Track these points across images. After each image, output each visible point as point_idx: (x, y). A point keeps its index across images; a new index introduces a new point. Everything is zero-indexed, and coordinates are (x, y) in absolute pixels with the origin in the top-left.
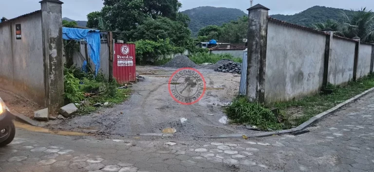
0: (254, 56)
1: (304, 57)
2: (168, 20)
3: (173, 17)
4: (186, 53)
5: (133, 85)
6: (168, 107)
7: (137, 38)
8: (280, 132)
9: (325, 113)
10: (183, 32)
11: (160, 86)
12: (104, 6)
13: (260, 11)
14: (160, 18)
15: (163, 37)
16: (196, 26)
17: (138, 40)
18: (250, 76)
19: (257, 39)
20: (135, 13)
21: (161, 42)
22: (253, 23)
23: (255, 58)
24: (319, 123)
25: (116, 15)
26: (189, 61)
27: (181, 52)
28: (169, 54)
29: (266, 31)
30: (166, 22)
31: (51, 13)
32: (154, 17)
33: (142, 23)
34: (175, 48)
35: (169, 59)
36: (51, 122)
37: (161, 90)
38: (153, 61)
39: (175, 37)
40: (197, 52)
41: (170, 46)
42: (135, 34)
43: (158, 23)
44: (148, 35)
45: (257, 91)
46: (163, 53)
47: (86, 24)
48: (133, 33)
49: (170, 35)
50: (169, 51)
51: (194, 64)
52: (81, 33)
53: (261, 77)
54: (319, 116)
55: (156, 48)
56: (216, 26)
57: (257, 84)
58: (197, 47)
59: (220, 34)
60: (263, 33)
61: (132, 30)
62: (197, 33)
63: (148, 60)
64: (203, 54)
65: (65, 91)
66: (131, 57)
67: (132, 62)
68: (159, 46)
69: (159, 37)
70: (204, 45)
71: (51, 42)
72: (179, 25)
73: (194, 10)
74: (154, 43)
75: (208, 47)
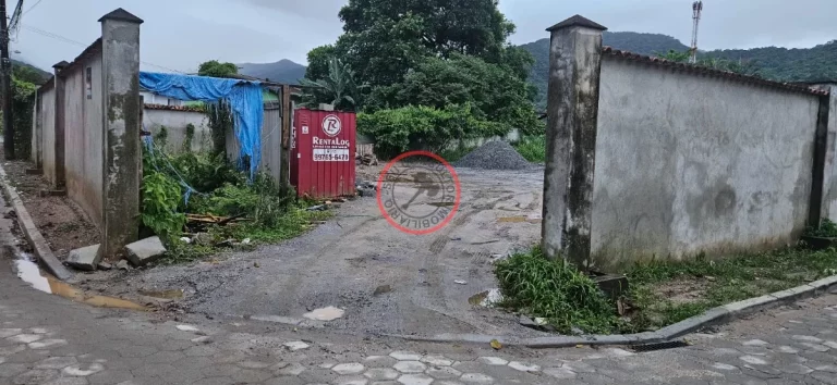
0: (560, 144)
2: (475, 62)
9: (765, 298)
13: (575, 33)
14: (458, 59)
15: (461, 99)
17: (402, 106)
18: (550, 192)
19: (567, 101)
22: (560, 62)
23: (563, 149)
24: (731, 324)
25: (365, 54)
29: (596, 81)
30: (469, 66)
31: (115, 42)
42: (402, 92)
43: (451, 68)
44: (428, 95)
45: (564, 231)
48: (396, 91)
49: (476, 96)
53: (577, 195)
54: (735, 306)
57: (565, 212)
60: (586, 87)
61: (395, 85)
65: (141, 209)
69: (451, 98)
71: (113, 104)
74: (437, 112)
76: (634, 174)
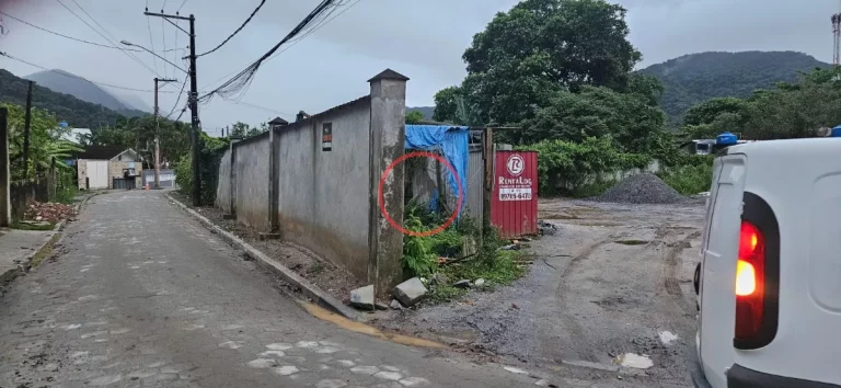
2: (607, 92)
3: (621, 84)
4: (654, 166)
5: (532, 242)
6: (620, 301)
7: (537, 138)
10: (646, 119)
11: (594, 247)
12: (466, 74)
14: (589, 90)
15: (596, 132)
16: (676, 101)
17: (537, 142)
20: (532, 82)
21: (592, 143)
25: (490, 92)
26: (663, 187)
27: (642, 166)
28: (611, 171)
30: (602, 98)
31: (387, 100)
32: (575, 89)
33: (548, 104)
34: (624, 157)
35: (610, 184)
36: (379, 314)
37: (600, 256)
38: (571, 188)
39: (624, 131)
40: (682, 164)
41: (612, 152)
42: (533, 127)
43: (584, 101)
44: (560, 129)
46: (597, 168)
47: (432, 114)
48: (526, 127)
49: (612, 127)
50: (610, 164)
51: (678, 196)
52: (432, 134)
55: (578, 157)
56: (731, 100)
58: (684, 153)
59: (746, 118)
61: (524, 121)
62: (680, 118)
63: (560, 185)
64: (701, 171)
65: (405, 252)
66: (528, 181)
67: (529, 191)
68: (586, 154)
69: (588, 132)
70: (703, 147)
71: (385, 156)
72: (636, 103)
73: (670, 63)
74: (573, 146)
75: (713, 152)
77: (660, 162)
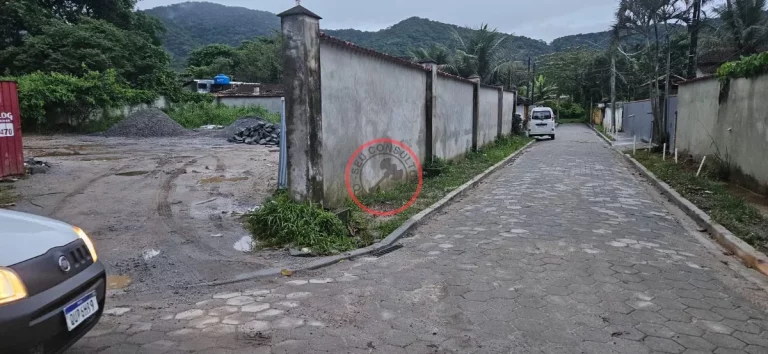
0: (298, 110)
1: (392, 111)
2: (109, 27)
3: (123, 21)
4: (161, 102)
5: (18, 183)
6: (111, 229)
7: (27, 69)
8: (353, 253)
9: (428, 210)
10: (150, 57)
11: (93, 181)
13: (303, 21)
14: (88, 22)
15: (100, 67)
16: (183, 44)
17: (29, 73)
18: (292, 149)
19: (301, 75)
21: (94, 78)
22: (292, 43)
23: (301, 114)
24: (419, 229)
26: (170, 122)
27: (149, 102)
28: (117, 106)
29: (318, 60)
30: (103, 32)
32: (72, 18)
33: (38, 32)
34: (131, 93)
35: (118, 119)
37: (98, 189)
38: (75, 123)
39: (129, 67)
40: (186, 101)
41: (117, 88)
42: (23, 56)
43: (82, 33)
44: (58, 61)
45: (308, 179)
46: (101, 103)
48: (13, 55)
49: (116, 62)
50: (115, 100)
51: (184, 129)
53: (314, 151)
54: (418, 217)
55: (80, 92)
56: (227, 47)
57: (307, 165)
58: (187, 90)
59: (237, 63)
60: (313, 64)
61: (11, 49)
62: (184, 59)
63: (61, 120)
64: (201, 107)
66: (8, 115)
67: (10, 126)
68: (88, 89)
69: (89, 66)
70: (203, 86)
72: (140, 41)
73: (175, 7)
74: (74, 79)
75: (212, 91)
76: (341, 132)
77: (166, 99)
